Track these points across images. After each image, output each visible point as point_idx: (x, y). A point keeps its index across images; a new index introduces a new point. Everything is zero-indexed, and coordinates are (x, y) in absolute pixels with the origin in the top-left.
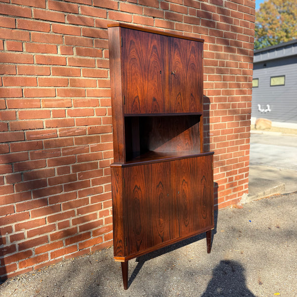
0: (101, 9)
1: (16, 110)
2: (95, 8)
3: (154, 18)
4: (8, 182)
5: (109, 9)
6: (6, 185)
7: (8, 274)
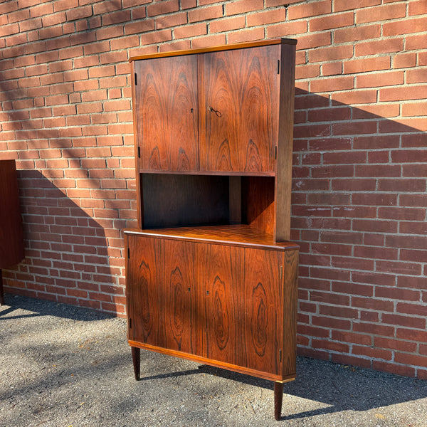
0: (200, 24)
1: (120, 158)
2: (192, 25)
3: (286, 6)
4: (115, 227)
5: (210, 20)
6: (114, 229)
7: (118, 313)
